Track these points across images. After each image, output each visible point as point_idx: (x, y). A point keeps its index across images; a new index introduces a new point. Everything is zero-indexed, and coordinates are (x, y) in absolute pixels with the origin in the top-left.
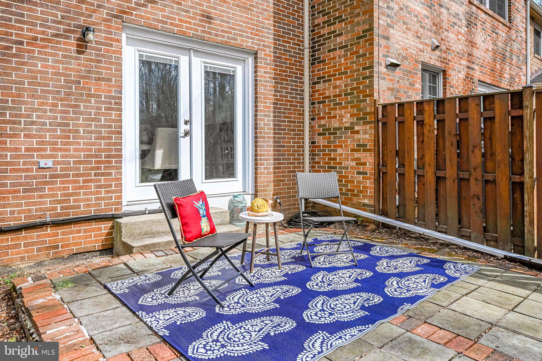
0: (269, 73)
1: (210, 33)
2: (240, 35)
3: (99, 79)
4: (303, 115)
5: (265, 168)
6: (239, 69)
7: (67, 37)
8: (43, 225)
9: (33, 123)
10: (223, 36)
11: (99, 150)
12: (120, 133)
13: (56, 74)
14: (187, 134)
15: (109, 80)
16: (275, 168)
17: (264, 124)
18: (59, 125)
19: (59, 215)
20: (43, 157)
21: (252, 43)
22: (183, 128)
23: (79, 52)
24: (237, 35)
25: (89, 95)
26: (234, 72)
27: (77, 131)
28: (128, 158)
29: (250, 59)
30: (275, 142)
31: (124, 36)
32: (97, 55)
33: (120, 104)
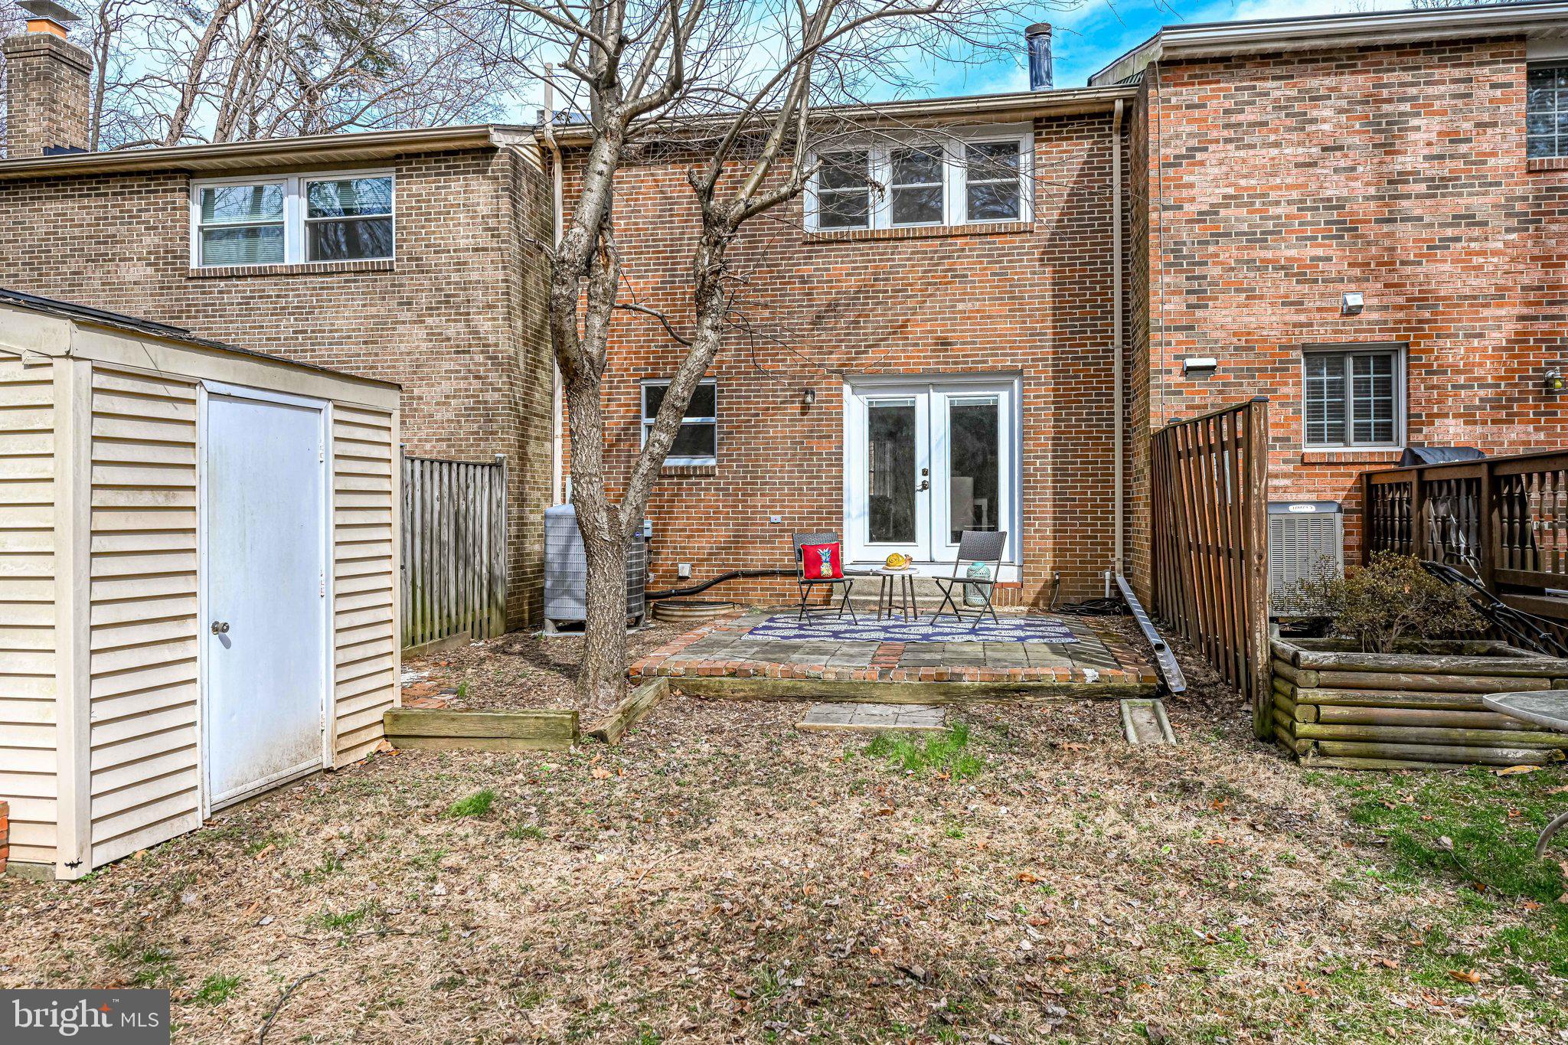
0: (1045, 396)
1: (947, 363)
2: (993, 355)
3: (821, 437)
4: (1113, 450)
5: (1036, 531)
6: (1003, 397)
7: (793, 402)
8: (773, 574)
9: (766, 483)
10: (966, 363)
11: (820, 507)
12: (841, 489)
13: (784, 437)
14: (925, 486)
15: (830, 437)
16: (1055, 531)
17: (1036, 469)
18: (787, 483)
19: (786, 566)
20: (774, 513)
21: (1013, 361)
22: (920, 479)
23: (803, 414)
24: (987, 355)
25: (812, 454)
26: (997, 401)
27: (801, 489)
28: (854, 513)
29: (1016, 382)
30: (1055, 494)
31: (847, 389)
32: (819, 414)
33: (841, 459)
